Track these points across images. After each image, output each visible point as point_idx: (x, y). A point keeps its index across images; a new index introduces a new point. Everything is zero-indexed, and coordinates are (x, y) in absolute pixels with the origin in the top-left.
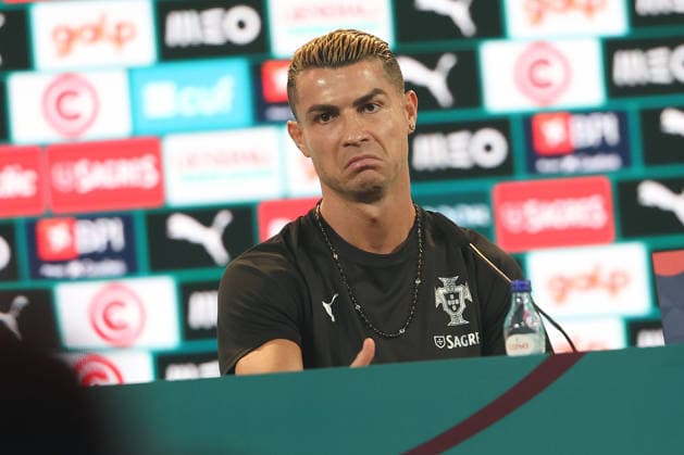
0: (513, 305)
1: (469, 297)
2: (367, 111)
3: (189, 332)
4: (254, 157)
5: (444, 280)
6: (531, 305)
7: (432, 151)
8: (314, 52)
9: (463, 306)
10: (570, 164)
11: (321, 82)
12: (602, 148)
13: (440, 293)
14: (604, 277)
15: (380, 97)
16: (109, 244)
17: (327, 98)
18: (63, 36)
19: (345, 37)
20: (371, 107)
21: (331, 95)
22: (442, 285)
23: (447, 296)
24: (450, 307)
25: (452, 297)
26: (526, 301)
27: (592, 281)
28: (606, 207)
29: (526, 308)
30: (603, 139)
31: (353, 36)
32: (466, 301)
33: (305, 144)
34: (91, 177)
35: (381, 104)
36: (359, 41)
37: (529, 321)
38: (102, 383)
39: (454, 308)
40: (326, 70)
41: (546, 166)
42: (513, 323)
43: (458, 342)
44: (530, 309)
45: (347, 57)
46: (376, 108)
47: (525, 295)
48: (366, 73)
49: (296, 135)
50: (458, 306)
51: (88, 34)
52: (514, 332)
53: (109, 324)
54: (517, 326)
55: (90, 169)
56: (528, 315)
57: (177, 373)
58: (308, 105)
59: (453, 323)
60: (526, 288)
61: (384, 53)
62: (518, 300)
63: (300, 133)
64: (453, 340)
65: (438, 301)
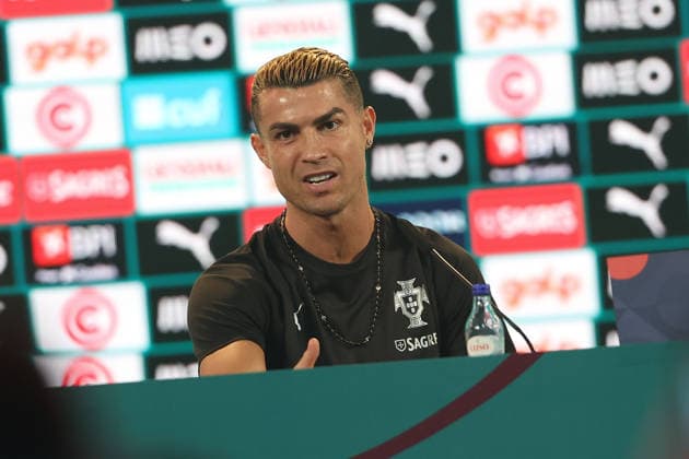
0: (474, 307)
1: (426, 298)
2: (326, 129)
3: (157, 335)
4: (220, 168)
5: (402, 283)
6: (491, 308)
7: (390, 162)
8: (276, 72)
9: (421, 308)
10: (523, 173)
11: (283, 100)
12: (554, 158)
13: (399, 296)
14: (555, 281)
15: (339, 115)
16: (101, 250)
17: (289, 116)
18: (38, 52)
19: (306, 57)
20: (330, 125)
21: (292, 114)
22: (400, 289)
23: (406, 299)
24: (409, 310)
25: (410, 299)
26: (487, 304)
27: (544, 285)
28: (576, 213)
29: (486, 310)
30: (554, 150)
31: (315, 56)
32: (424, 302)
33: (266, 156)
34: (65, 187)
35: (340, 122)
36: (320, 61)
37: (489, 323)
38: (92, 382)
39: (413, 310)
40: (288, 90)
41: (500, 175)
42: (474, 325)
43: (418, 344)
44: (490, 312)
45: (307, 78)
46: (335, 126)
47: (486, 298)
48: (326, 91)
49: (259, 148)
50: (416, 308)
51: (61, 50)
52: (474, 333)
53: (82, 328)
54: (477, 328)
55: (63, 180)
56: (489, 317)
57: (167, 373)
58: (271, 123)
59: (413, 325)
60: (486, 291)
61: (344, 72)
62: (479, 303)
63: (263, 147)
64: (413, 342)
65: (397, 306)
